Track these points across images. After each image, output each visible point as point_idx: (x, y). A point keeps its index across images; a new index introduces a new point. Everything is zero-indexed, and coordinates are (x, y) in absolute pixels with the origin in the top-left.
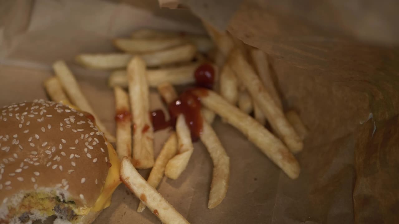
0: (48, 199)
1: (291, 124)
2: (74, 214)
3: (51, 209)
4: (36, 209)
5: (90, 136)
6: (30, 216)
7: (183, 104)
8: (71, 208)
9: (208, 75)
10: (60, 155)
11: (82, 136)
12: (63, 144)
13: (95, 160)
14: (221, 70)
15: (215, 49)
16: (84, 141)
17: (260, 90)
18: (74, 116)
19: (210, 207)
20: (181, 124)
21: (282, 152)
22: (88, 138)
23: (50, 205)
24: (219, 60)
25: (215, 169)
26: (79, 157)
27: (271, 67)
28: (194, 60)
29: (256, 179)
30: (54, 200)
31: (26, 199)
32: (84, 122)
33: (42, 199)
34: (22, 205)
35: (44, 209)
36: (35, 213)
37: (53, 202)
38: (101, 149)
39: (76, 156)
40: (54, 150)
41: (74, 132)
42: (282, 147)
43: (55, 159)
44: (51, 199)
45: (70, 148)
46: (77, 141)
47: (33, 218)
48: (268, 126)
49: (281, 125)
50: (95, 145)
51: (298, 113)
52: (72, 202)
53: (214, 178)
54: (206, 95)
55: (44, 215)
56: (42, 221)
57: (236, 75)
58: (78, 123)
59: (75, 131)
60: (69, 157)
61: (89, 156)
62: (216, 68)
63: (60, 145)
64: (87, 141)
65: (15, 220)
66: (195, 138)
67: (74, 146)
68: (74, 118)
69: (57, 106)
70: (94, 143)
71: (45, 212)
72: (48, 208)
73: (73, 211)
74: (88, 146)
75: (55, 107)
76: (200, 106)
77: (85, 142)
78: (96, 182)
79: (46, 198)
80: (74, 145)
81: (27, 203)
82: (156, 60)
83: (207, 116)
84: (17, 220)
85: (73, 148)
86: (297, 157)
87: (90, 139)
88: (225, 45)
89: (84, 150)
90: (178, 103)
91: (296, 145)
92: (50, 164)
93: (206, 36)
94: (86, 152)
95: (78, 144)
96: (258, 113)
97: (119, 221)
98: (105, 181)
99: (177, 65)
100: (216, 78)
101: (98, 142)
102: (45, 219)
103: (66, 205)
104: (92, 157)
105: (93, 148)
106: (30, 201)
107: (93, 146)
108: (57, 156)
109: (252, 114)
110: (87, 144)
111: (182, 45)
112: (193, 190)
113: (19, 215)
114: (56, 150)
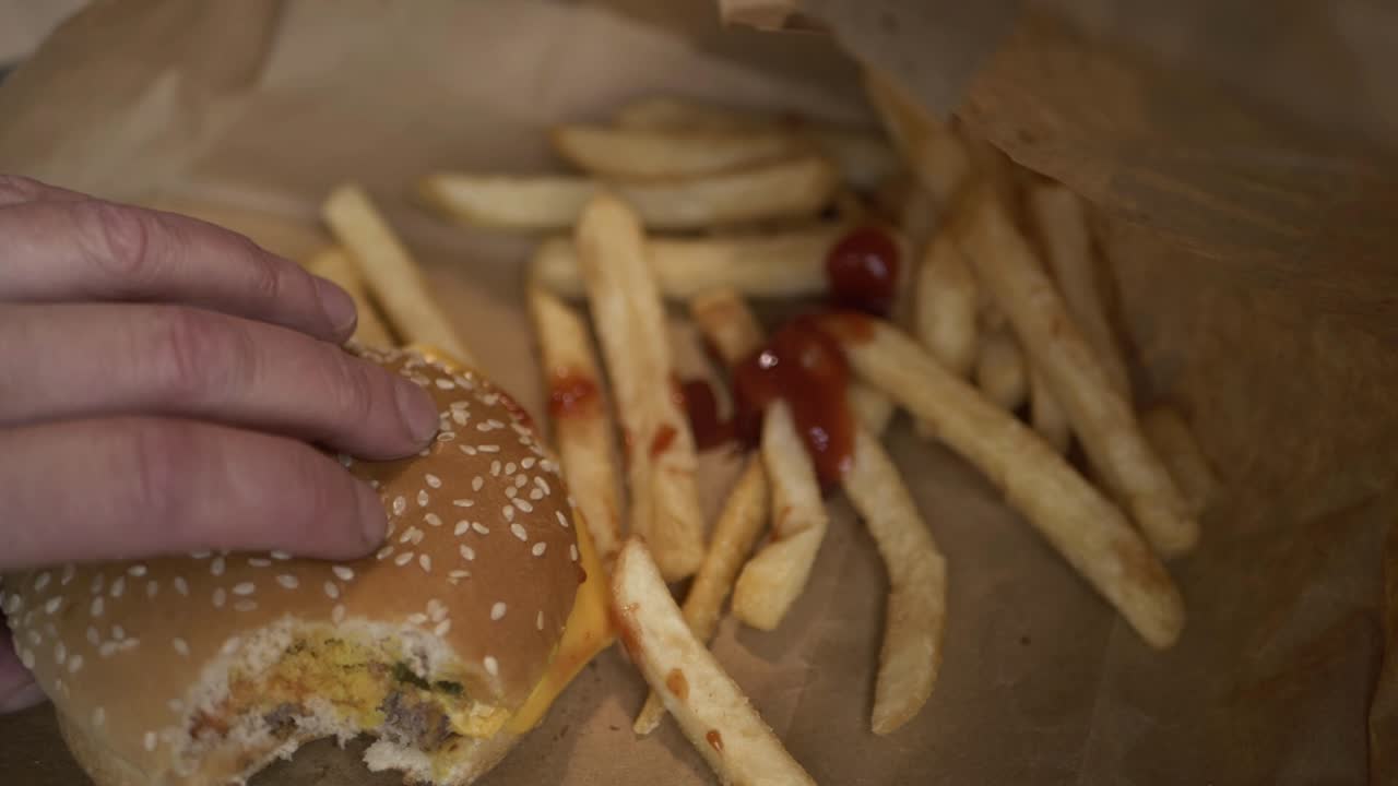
0: (365, 669)
1: (1160, 453)
2: (449, 729)
3: (372, 705)
4: (322, 697)
5: (520, 471)
6: (299, 721)
7: (787, 364)
8: (442, 706)
9: (876, 266)
10: (424, 526)
11: (496, 468)
12: (430, 490)
13: (538, 550)
14: (922, 253)
15: (905, 180)
16: (501, 483)
17: (1056, 330)
18: (466, 404)
19: (877, 729)
20: (779, 433)
21: (1122, 552)
22: (514, 474)
23: (369, 690)
24: (917, 216)
25: (894, 598)
26: (486, 531)
27: (1097, 252)
28: (828, 213)
29: (1025, 641)
30: (388, 675)
31: (293, 660)
32: (500, 425)
33: (346, 667)
34: (277, 678)
35: (350, 702)
36: (318, 710)
37: (382, 683)
38: (559, 514)
39: (476, 526)
40: (399, 506)
41: (468, 455)
42: (1125, 533)
43: (405, 539)
44: (377, 668)
45: (456, 502)
46: (477, 483)
47: (310, 727)
48: (1077, 457)
49: (1124, 455)
50: (540, 501)
51: (1187, 416)
52: (447, 687)
53: (893, 631)
54: (865, 336)
55: (347, 721)
56: (342, 742)
57: (975, 274)
58: (480, 427)
59: (472, 452)
60: (453, 529)
61: (519, 531)
62: (904, 244)
63: (422, 492)
64: (513, 484)
65: (251, 722)
66: (829, 485)
67: (469, 498)
68: (467, 409)
69: (409, 364)
70: (536, 494)
71: (354, 713)
72: (363, 701)
73: (445, 719)
74: (516, 501)
75: (403, 367)
76: (844, 373)
77: (504, 489)
78: (540, 624)
79: (361, 665)
80: (470, 495)
81: (295, 674)
82: (693, 206)
83: (869, 411)
84: (260, 722)
85: (467, 504)
86: (1175, 573)
87: (522, 480)
88: (940, 167)
89: (502, 514)
90: (767, 360)
91: (1174, 530)
92: (389, 551)
93: (877, 133)
94: (510, 520)
95: (480, 491)
96: (1044, 408)
97: (543, 757)
98: (565, 625)
99: (766, 226)
100: (904, 278)
101: (548, 492)
102: (351, 736)
103: (425, 696)
104: (529, 537)
105: (531, 510)
106: (304, 669)
107: (532, 502)
108: (412, 528)
109: (1023, 412)
110: (511, 492)
111: (790, 158)
112: (805, 665)
113: (266, 709)
114: (407, 508)
